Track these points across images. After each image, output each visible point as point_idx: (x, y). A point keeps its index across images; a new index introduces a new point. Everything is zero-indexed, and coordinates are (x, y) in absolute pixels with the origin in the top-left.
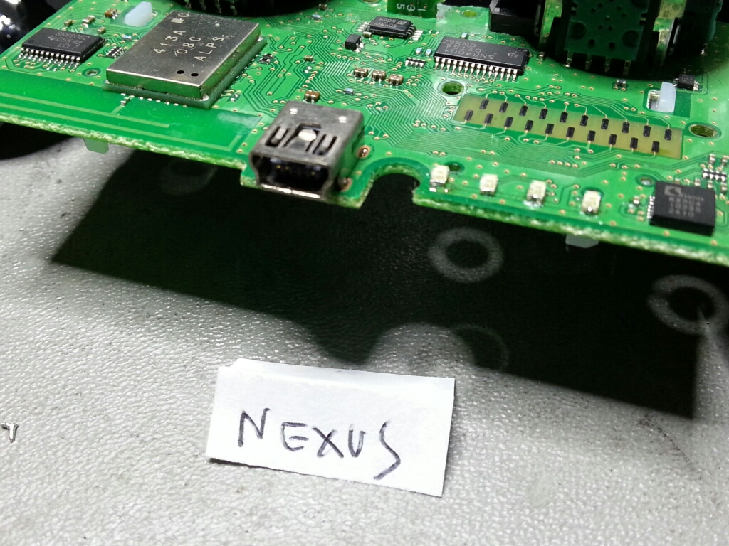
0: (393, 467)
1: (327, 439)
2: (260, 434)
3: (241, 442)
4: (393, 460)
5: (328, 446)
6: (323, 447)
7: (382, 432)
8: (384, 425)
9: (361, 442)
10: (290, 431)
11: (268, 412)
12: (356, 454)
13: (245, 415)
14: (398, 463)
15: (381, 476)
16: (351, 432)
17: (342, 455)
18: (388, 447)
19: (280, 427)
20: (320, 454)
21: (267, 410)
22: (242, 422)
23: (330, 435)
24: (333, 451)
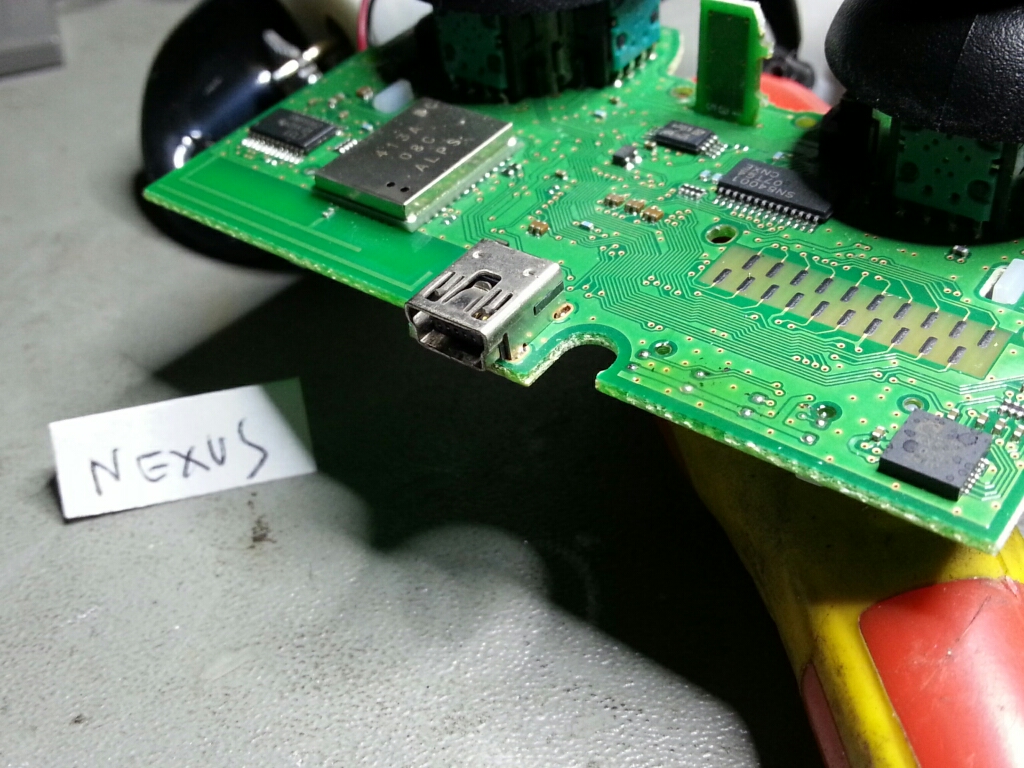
0: (262, 461)
1: (188, 458)
2: (117, 476)
3: (99, 491)
4: (258, 455)
5: (191, 464)
6: (186, 468)
7: (240, 432)
8: (241, 424)
9: (223, 449)
10: (148, 463)
11: (119, 454)
12: (222, 462)
13: (94, 464)
14: (265, 456)
15: (253, 475)
16: (209, 443)
17: (206, 468)
18: (250, 444)
19: (134, 462)
20: (186, 474)
21: (115, 451)
22: (93, 471)
23: (189, 453)
24: (199, 468)
